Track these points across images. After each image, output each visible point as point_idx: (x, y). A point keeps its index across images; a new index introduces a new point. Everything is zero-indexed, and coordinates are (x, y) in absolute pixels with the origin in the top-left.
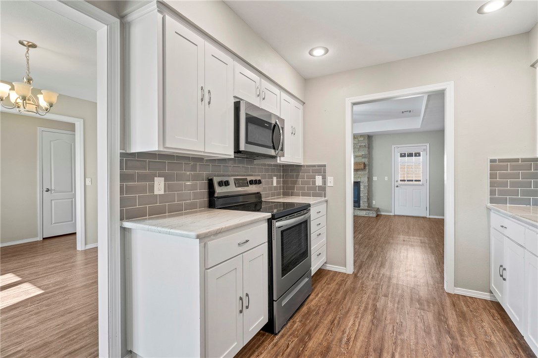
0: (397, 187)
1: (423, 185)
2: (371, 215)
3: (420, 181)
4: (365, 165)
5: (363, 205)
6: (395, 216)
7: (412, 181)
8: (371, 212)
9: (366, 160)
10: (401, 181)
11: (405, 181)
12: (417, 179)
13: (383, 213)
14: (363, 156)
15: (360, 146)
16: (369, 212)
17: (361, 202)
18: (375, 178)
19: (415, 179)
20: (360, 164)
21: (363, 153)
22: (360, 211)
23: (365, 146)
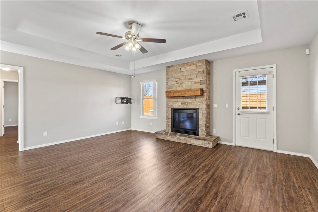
0: (239, 114)
1: (269, 113)
2: (207, 146)
3: (265, 108)
4: (202, 91)
5: (201, 134)
6: (236, 146)
7: (256, 108)
8: (207, 142)
9: (204, 87)
10: (243, 108)
11: (247, 108)
12: (261, 106)
13: (223, 143)
14: (201, 83)
15: (199, 72)
16: (205, 142)
17: (200, 130)
18: (215, 105)
19: (260, 106)
20: (197, 91)
21: (201, 79)
22: (197, 140)
23: (203, 71)
